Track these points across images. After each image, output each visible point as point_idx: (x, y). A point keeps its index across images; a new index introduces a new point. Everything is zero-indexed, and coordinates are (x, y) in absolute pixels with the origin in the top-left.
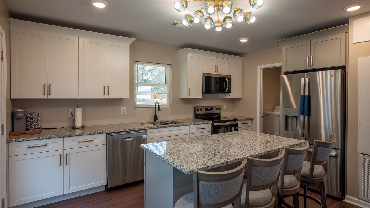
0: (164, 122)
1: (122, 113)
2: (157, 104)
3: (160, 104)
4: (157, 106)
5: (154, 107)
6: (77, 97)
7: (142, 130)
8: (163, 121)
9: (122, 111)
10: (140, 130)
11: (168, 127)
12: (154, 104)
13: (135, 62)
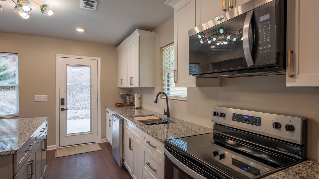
13: (162, 49)
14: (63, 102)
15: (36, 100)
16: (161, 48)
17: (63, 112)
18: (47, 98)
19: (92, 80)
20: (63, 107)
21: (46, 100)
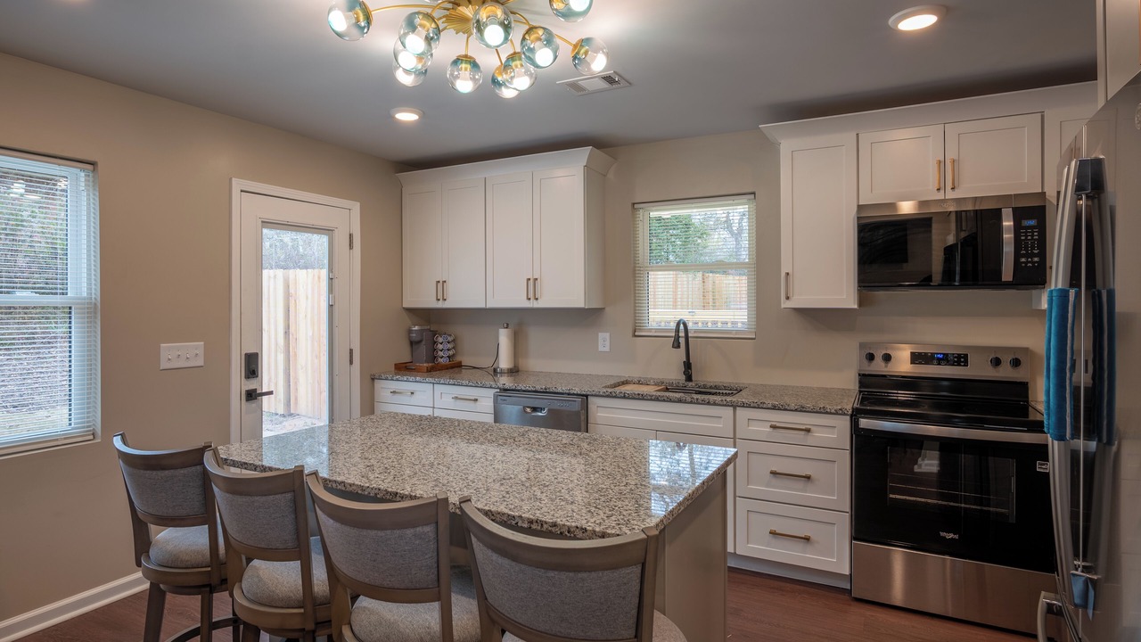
0: (711, 387)
1: (601, 348)
2: (682, 326)
3: (690, 326)
4: (682, 334)
5: (673, 334)
6: (482, 305)
7: (574, 394)
8: (709, 385)
9: (600, 342)
10: (569, 394)
11: (651, 400)
12: (673, 325)
13: (636, 206)
14: (252, 366)
15: (164, 365)
16: (634, 204)
17: (253, 405)
18: (201, 352)
19: (336, 281)
20: (251, 385)
21: (200, 362)
